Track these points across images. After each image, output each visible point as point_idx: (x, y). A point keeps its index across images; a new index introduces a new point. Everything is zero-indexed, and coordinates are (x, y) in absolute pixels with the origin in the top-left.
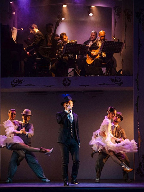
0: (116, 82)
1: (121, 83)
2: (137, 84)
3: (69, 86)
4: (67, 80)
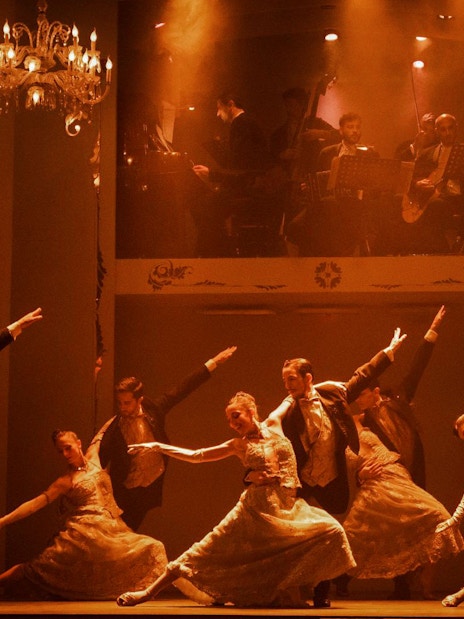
3: (335, 286)
4: (329, 269)
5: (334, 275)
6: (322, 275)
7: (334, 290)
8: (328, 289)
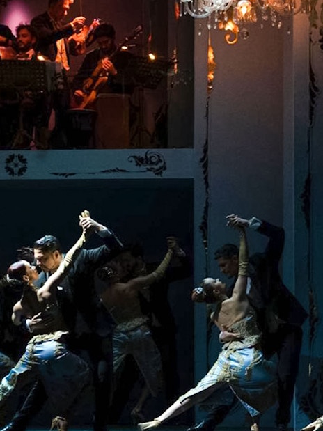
0: (149, 167)
1: (160, 168)
2: (205, 172)
3: (22, 174)
4: (16, 160)
5: (21, 165)
6: (11, 165)
7: (21, 177)
8: (16, 177)
